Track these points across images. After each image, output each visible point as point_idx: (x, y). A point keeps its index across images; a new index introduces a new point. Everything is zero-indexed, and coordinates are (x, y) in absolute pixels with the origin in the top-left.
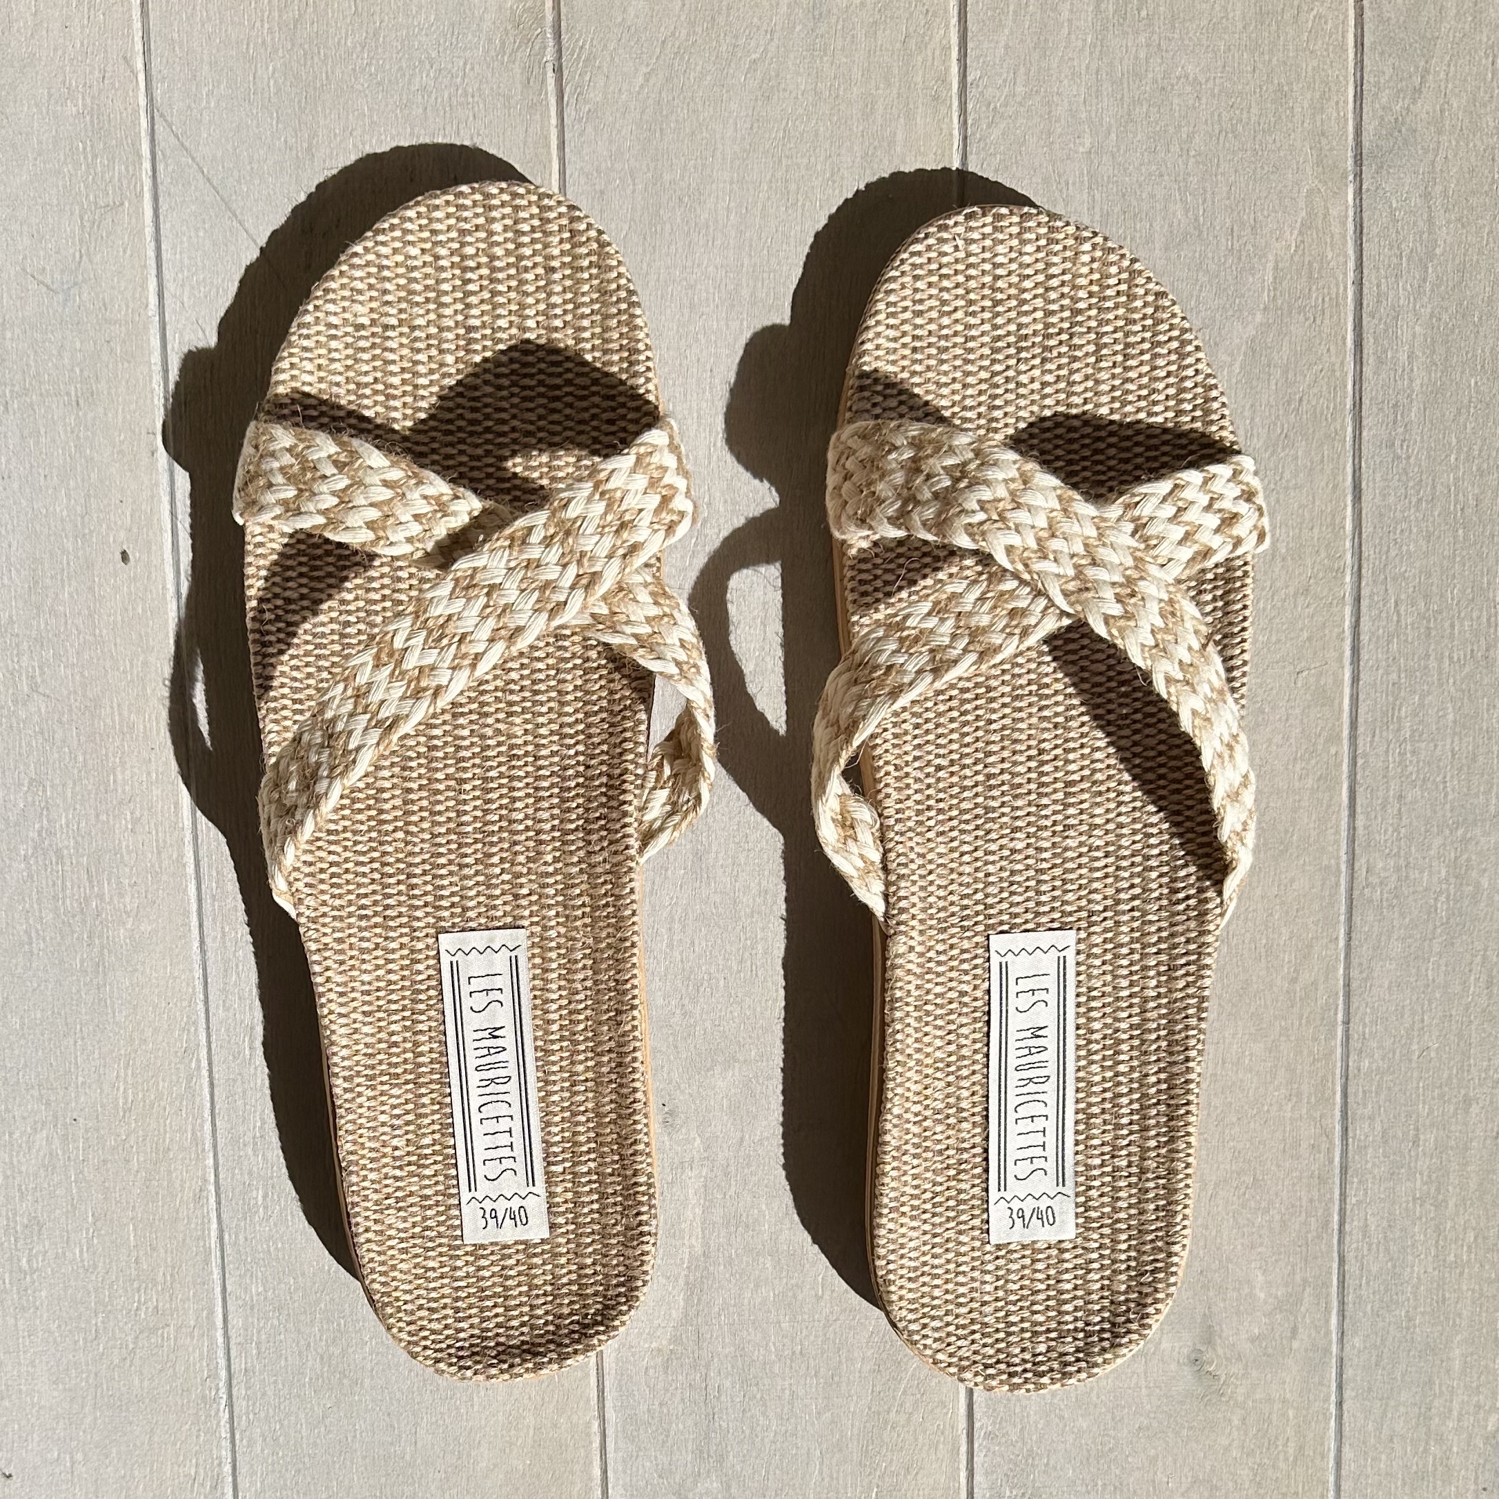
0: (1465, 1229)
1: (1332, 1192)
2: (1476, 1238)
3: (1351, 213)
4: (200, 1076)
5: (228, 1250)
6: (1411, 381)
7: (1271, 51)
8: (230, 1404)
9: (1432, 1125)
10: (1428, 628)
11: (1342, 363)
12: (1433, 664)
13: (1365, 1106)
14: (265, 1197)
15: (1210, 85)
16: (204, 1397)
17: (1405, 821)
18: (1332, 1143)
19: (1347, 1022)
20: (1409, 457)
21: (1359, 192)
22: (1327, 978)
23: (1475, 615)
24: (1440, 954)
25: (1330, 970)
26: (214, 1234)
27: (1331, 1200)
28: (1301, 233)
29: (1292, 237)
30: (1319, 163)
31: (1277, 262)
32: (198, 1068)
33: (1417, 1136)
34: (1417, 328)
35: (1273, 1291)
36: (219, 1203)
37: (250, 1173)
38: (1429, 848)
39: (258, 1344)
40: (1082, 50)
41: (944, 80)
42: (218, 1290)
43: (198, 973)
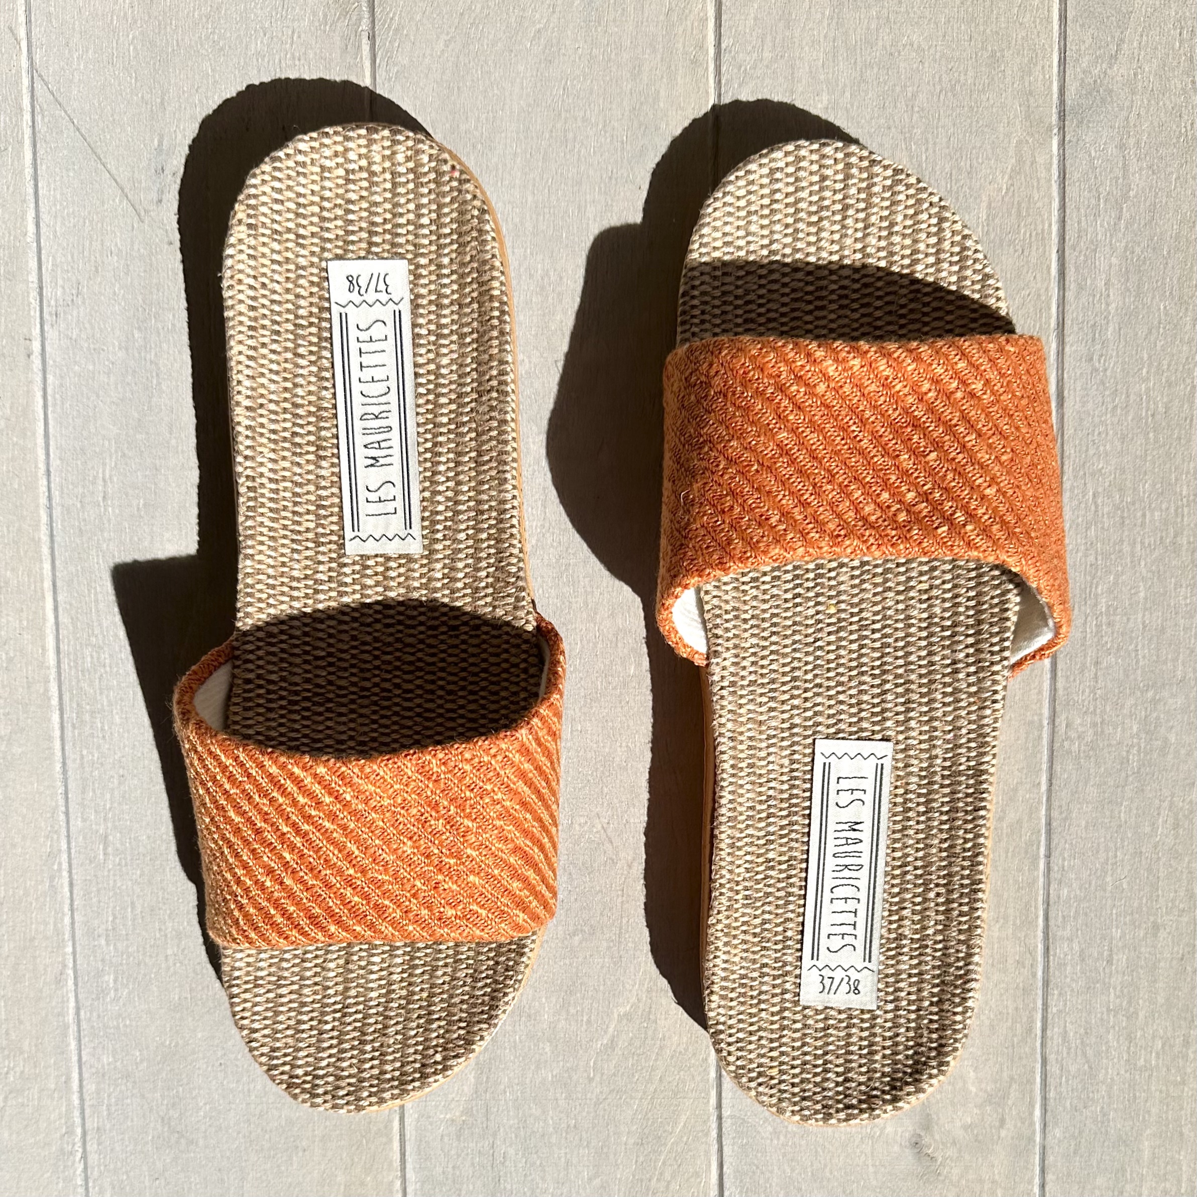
0: (1154, 1037)
1: (1035, 1003)
2: (1164, 1045)
3: (1055, 161)
4: (61, 877)
5: (84, 1025)
6: (1108, 305)
7: (985, 23)
8: (84, 1157)
9: (1125, 946)
10: (1122, 517)
11: (1047, 289)
12: (1126, 548)
13: (1064, 928)
14: (115, 981)
15: (932, 51)
16: (62, 1150)
17: (1101, 684)
18: (1034, 959)
19: (1048, 856)
20: (1105, 370)
21: (1062, 143)
22: (1030, 817)
23: (1164, 506)
24: (1132, 800)
25: (1032, 811)
26: (72, 1012)
27: (1035, 1009)
28: (1011, 177)
29: (1003, 182)
30: (1028, 117)
31: (990, 204)
32: (60, 870)
33: (1111, 955)
34: (1114, 260)
35: (983, 1086)
36: (76, 984)
37: (103, 960)
38: (1122, 706)
39: (109, 1106)
40: (821, 22)
41: (701, 47)
42: (75, 1058)
43: (61, 790)
